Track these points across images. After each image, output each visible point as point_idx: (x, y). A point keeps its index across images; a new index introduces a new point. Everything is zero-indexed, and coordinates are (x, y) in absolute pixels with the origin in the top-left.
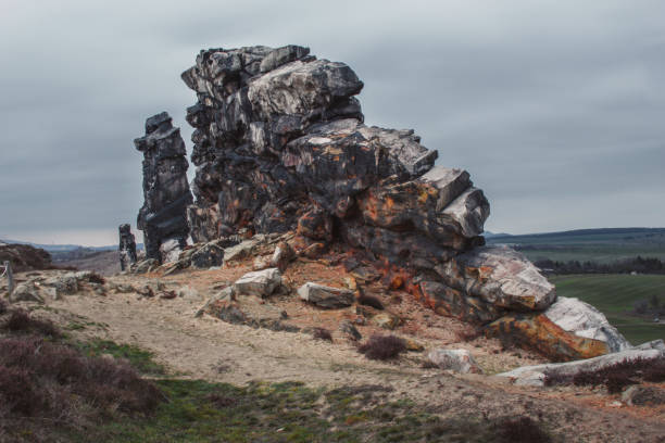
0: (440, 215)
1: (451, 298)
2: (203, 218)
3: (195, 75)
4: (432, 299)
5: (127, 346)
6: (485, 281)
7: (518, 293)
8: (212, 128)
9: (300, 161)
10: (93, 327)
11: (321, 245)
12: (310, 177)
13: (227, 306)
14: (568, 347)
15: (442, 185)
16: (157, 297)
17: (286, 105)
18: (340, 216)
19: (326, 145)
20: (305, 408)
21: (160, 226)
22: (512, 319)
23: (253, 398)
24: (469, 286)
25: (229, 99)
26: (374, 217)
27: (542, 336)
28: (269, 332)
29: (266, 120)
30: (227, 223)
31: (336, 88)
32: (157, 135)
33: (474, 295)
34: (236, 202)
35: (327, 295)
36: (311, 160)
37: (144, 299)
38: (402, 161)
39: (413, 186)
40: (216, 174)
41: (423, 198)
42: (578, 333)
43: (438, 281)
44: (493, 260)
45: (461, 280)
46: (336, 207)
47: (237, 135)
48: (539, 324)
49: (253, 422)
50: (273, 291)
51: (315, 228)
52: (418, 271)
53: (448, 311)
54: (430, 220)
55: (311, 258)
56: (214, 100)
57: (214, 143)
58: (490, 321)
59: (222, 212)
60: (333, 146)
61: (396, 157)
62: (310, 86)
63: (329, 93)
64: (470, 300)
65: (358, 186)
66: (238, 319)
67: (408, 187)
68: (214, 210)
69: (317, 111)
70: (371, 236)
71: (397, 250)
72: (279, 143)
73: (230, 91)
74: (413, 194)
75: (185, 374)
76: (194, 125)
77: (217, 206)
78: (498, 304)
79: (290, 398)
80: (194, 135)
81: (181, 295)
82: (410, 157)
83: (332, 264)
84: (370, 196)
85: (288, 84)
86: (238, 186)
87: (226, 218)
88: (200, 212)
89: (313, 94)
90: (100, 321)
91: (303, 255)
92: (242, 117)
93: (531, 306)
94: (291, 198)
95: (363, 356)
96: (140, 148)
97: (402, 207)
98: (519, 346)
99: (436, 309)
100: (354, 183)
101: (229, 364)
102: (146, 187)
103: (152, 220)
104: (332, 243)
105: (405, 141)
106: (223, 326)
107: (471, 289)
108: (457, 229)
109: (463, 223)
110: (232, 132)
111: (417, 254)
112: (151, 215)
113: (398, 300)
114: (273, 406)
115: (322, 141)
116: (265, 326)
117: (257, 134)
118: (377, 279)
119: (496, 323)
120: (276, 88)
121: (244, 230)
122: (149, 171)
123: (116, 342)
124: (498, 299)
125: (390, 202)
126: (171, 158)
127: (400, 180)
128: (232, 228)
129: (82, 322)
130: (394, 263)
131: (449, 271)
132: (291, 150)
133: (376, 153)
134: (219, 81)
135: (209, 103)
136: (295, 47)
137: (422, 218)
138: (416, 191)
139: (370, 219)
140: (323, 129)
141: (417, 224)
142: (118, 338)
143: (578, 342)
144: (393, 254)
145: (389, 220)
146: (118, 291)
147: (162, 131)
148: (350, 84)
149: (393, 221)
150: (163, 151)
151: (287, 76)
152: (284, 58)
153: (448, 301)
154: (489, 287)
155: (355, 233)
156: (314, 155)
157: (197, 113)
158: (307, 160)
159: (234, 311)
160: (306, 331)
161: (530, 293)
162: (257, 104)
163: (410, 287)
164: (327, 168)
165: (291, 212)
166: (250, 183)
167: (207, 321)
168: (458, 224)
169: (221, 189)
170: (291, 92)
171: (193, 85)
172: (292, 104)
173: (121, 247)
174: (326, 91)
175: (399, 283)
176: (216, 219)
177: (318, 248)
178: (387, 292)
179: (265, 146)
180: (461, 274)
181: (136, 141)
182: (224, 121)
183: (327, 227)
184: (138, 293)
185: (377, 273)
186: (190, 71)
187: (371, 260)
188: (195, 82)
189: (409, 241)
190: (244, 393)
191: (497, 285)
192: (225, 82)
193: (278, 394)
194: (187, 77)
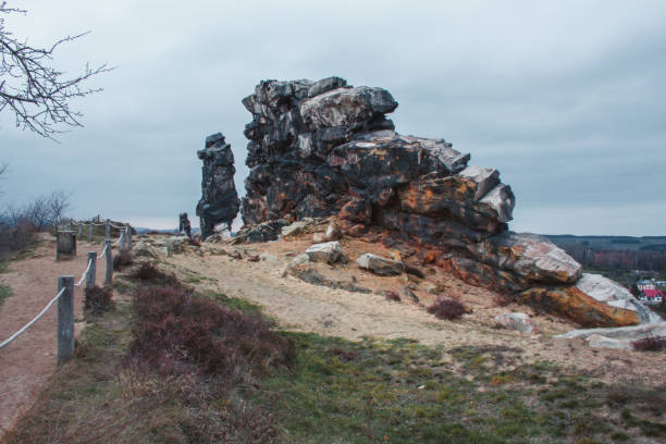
0: (477, 204)
1: (482, 271)
2: (253, 207)
3: (253, 101)
4: (463, 272)
5: (238, 300)
6: (517, 258)
7: (552, 269)
8: (266, 139)
9: (345, 162)
10: (205, 281)
11: (362, 227)
12: (355, 174)
13: (307, 269)
14: (601, 315)
15: (479, 180)
16: (245, 260)
17: (333, 119)
18: (381, 204)
19: (372, 148)
20: (434, 366)
21: (214, 213)
22: (544, 290)
23: (375, 353)
24: (501, 262)
25: (282, 117)
26: (413, 205)
27: (575, 304)
28: (347, 292)
29: (315, 131)
30: (274, 210)
31: (378, 106)
32: (213, 149)
33: (506, 269)
34: (283, 195)
35: (384, 264)
36: (357, 160)
37: (235, 261)
38: (443, 160)
39: (453, 180)
40: (266, 174)
41: (462, 189)
42: (610, 303)
43: (468, 258)
44: (523, 241)
45: (493, 257)
46: (378, 196)
47: (287, 144)
48: (571, 295)
49: (388, 378)
50: (336, 260)
51: (357, 213)
52: (450, 248)
53: (477, 281)
54: (466, 208)
55: (354, 236)
56: (267, 119)
57: (266, 150)
58: (520, 291)
59: (269, 202)
60: (378, 148)
61: (437, 157)
62: (356, 104)
63: (372, 110)
64: (502, 273)
65: (401, 180)
66: (318, 280)
67: (447, 181)
68: (263, 200)
69: (360, 124)
70: (406, 220)
71: (430, 232)
72: (326, 148)
73: (282, 111)
74: (453, 186)
75: (295, 327)
76: (249, 138)
77: (265, 198)
78: (532, 277)
79: (411, 354)
80: (249, 145)
81: (264, 259)
82: (448, 158)
83: (373, 242)
84: (410, 188)
85: (337, 102)
86: (285, 182)
87: (273, 206)
88: (251, 202)
89: (358, 110)
90: (211, 277)
91: (347, 234)
92: (292, 130)
93: (565, 280)
94: (333, 191)
95: (433, 316)
96: (201, 158)
97: (440, 198)
98: (549, 312)
99: (466, 280)
100: (398, 177)
101: (331, 318)
102: (204, 185)
103: (208, 209)
104: (370, 225)
105: (441, 145)
106: (307, 286)
107: (503, 264)
108: (493, 215)
109: (499, 210)
110: (282, 141)
111: (450, 235)
112: (207, 206)
113: (433, 272)
114: (400, 362)
115: (367, 145)
116: (342, 288)
117: (305, 143)
118: (412, 254)
119: (527, 292)
120: (326, 106)
121: (288, 215)
122: (206, 173)
123: (228, 295)
124: (532, 273)
125: (429, 194)
126: (223, 165)
127: (439, 176)
128: (278, 213)
129: (195, 277)
130: (427, 242)
131: (482, 249)
132: (337, 153)
133: (419, 154)
134: (274, 104)
135: (263, 121)
136: (337, 78)
137: (459, 206)
138: (455, 184)
139: (408, 207)
140: (367, 136)
141: (453, 211)
142: (228, 291)
143: (612, 310)
144: (427, 235)
145: (427, 207)
146: (213, 253)
147: (218, 146)
148: (389, 104)
149: (431, 209)
150: (218, 160)
151: (337, 96)
152: (328, 86)
153: (478, 273)
154: (521, 263)
155: (392, 219)
156: (360, 156)
157: (254, 128)
158: (353, 160)
159: (314, 273)
160: (377, 293)
161: (562, 268)
162: (309, 118)
163: (441, 261)
164: (373, 166)
165: (332, 201)
166: (294, 180)
167: (292, 281)
168: (495, 211)
169: (270, 184)
170: (339, 109)
171: (250, 108)
172: (338, 118)
173: (181, 229)
174: (369, 108)
175: (432, 258)
176: (263, 207)
177: (360, 229)
178: (424, 265)
179: (312, 151)
180: (494, 252)
181: (198, 153)
182: (277, 134)
183: (367, 212)
184: (230, 255)
185: (412, 249)
186: (249, 98)
187: (404, 239)
188: (253, 105)
189: (442, 225)
190: (363, 348)
191: (531, 262)
192: (279, 104)
193: (398, 350)
194: (246, 102)
